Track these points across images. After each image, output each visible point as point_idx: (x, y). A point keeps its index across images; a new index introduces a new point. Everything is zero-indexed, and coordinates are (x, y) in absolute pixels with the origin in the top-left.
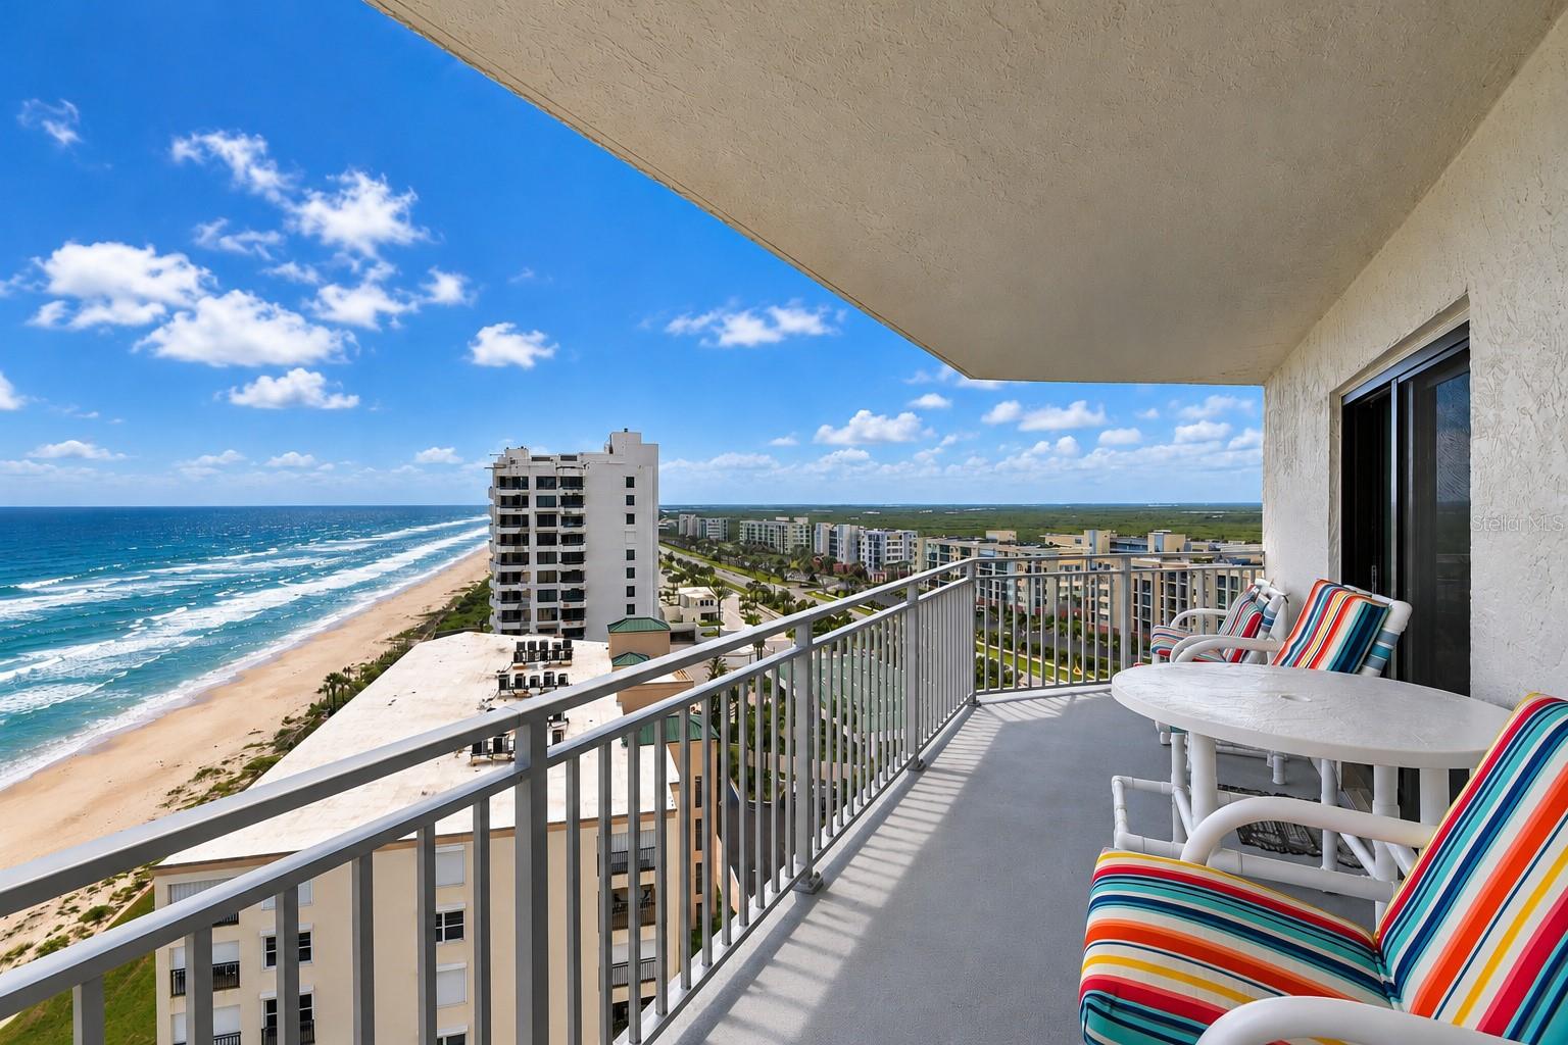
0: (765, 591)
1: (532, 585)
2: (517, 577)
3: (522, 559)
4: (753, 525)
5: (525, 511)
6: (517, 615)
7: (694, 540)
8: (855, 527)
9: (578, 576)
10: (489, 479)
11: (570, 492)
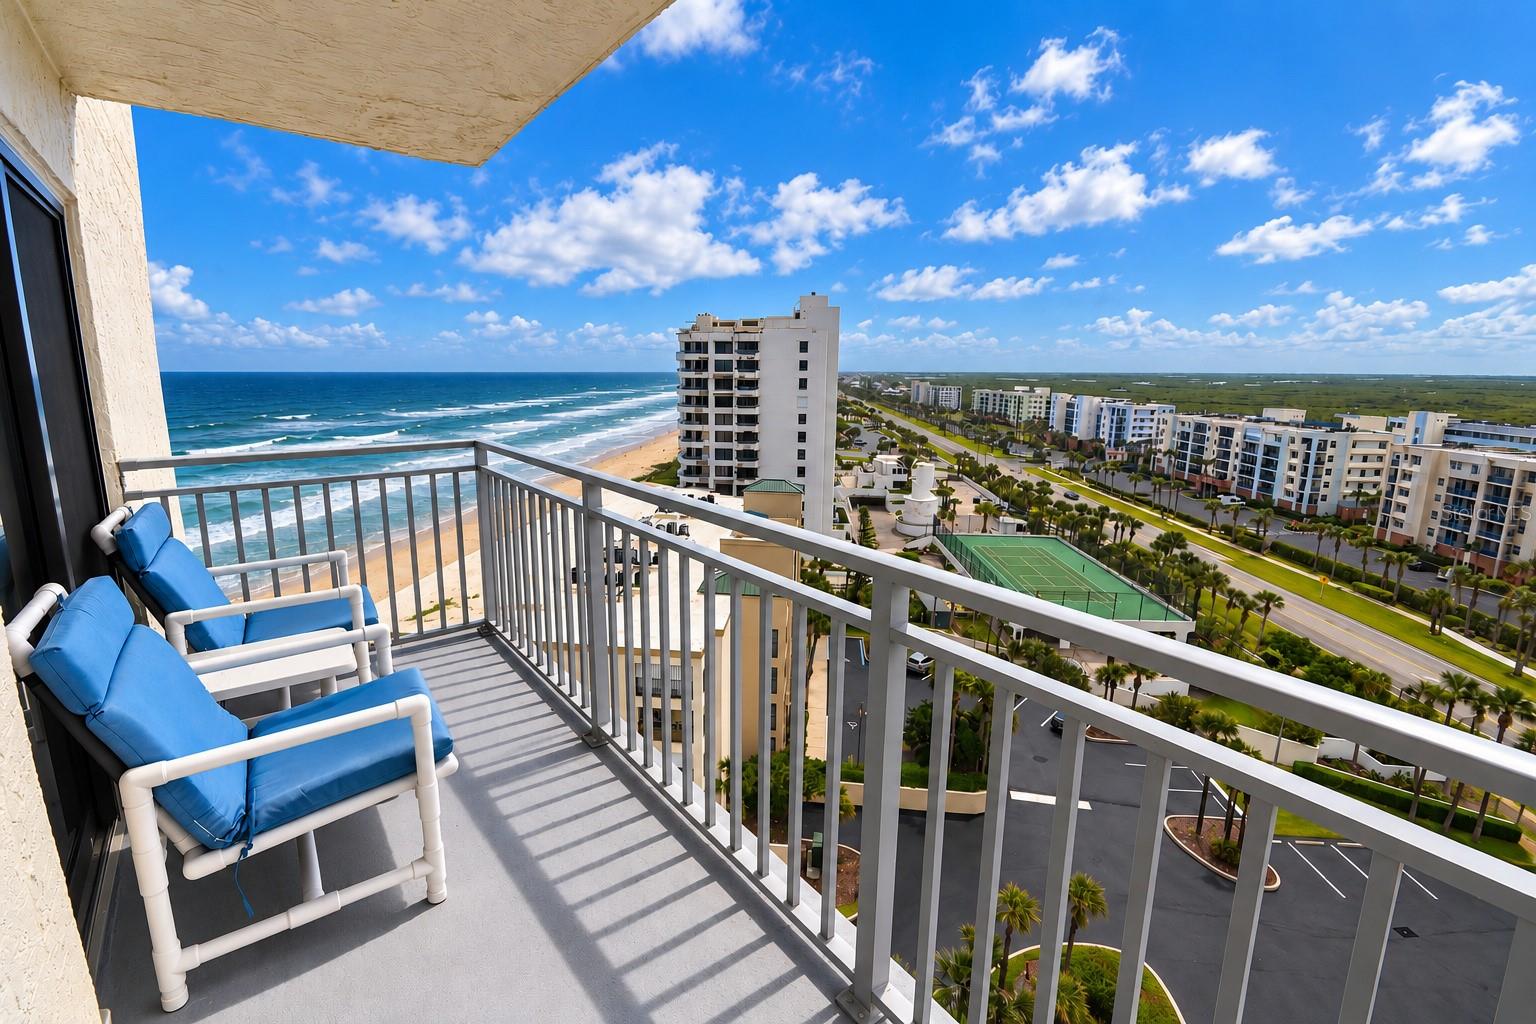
0: (973, 463)
1: (711, 444)
2: (699, 436)
3: (702, 419)
4: (987, 395)
5: (704, 375)
6: (698, 471)
7: (925, 408)
8: (1097, 400)
9: (751, 437)
10: (676, 346)
11: (744, 357)
